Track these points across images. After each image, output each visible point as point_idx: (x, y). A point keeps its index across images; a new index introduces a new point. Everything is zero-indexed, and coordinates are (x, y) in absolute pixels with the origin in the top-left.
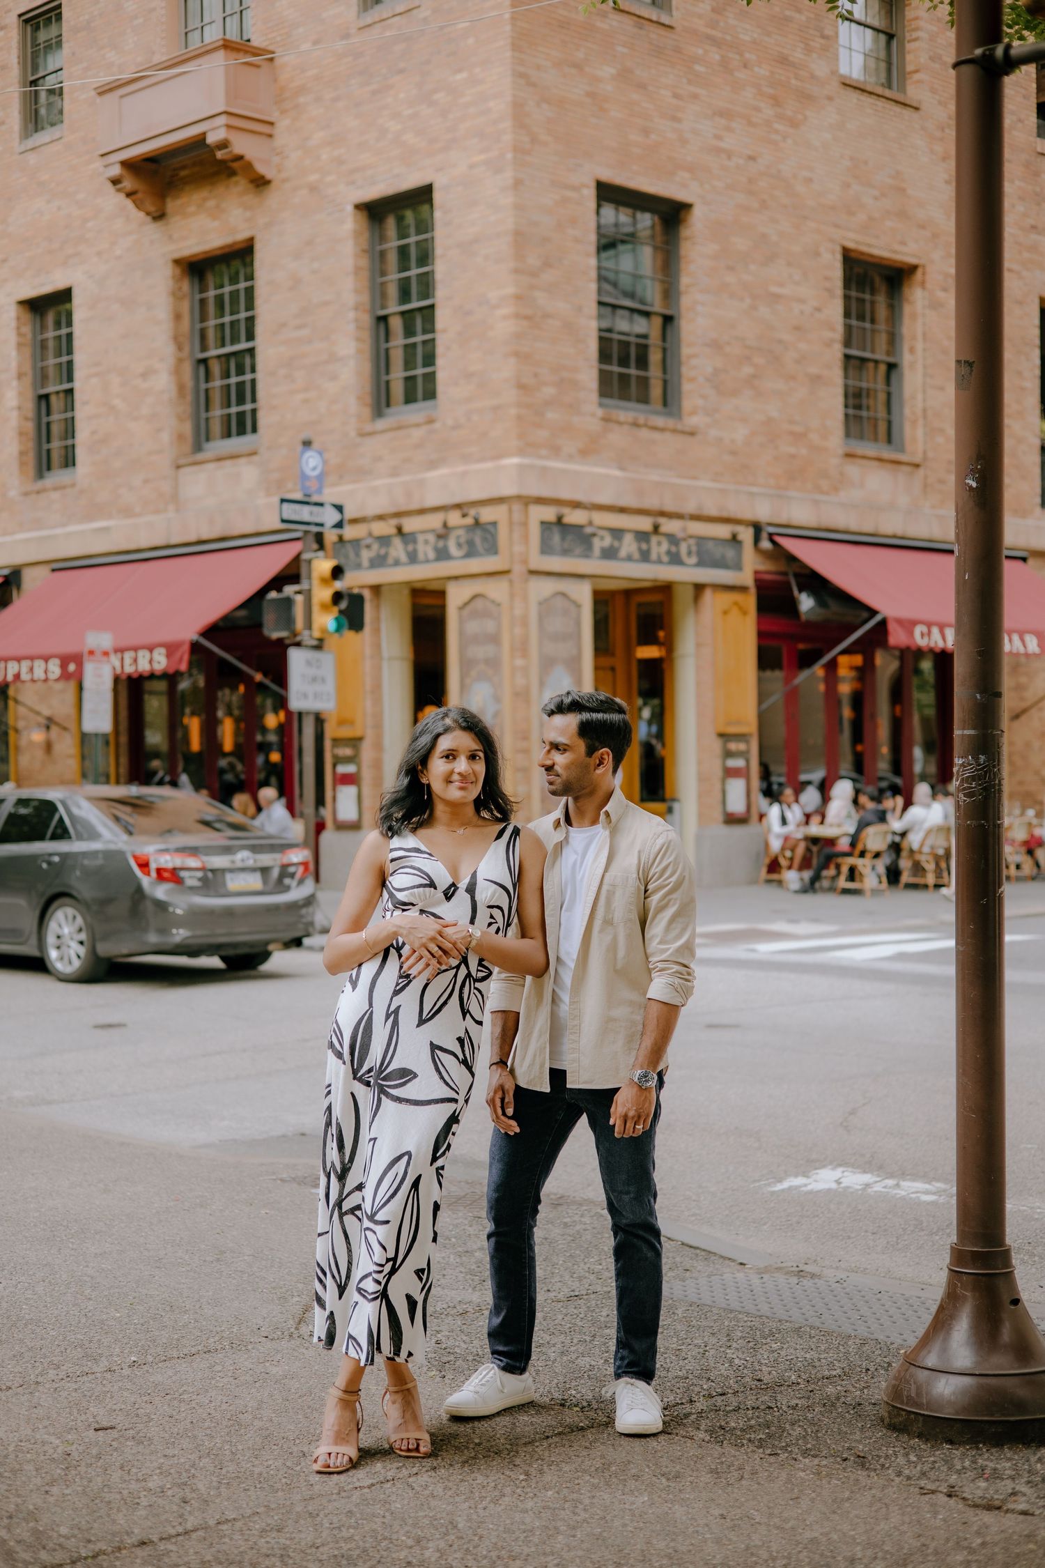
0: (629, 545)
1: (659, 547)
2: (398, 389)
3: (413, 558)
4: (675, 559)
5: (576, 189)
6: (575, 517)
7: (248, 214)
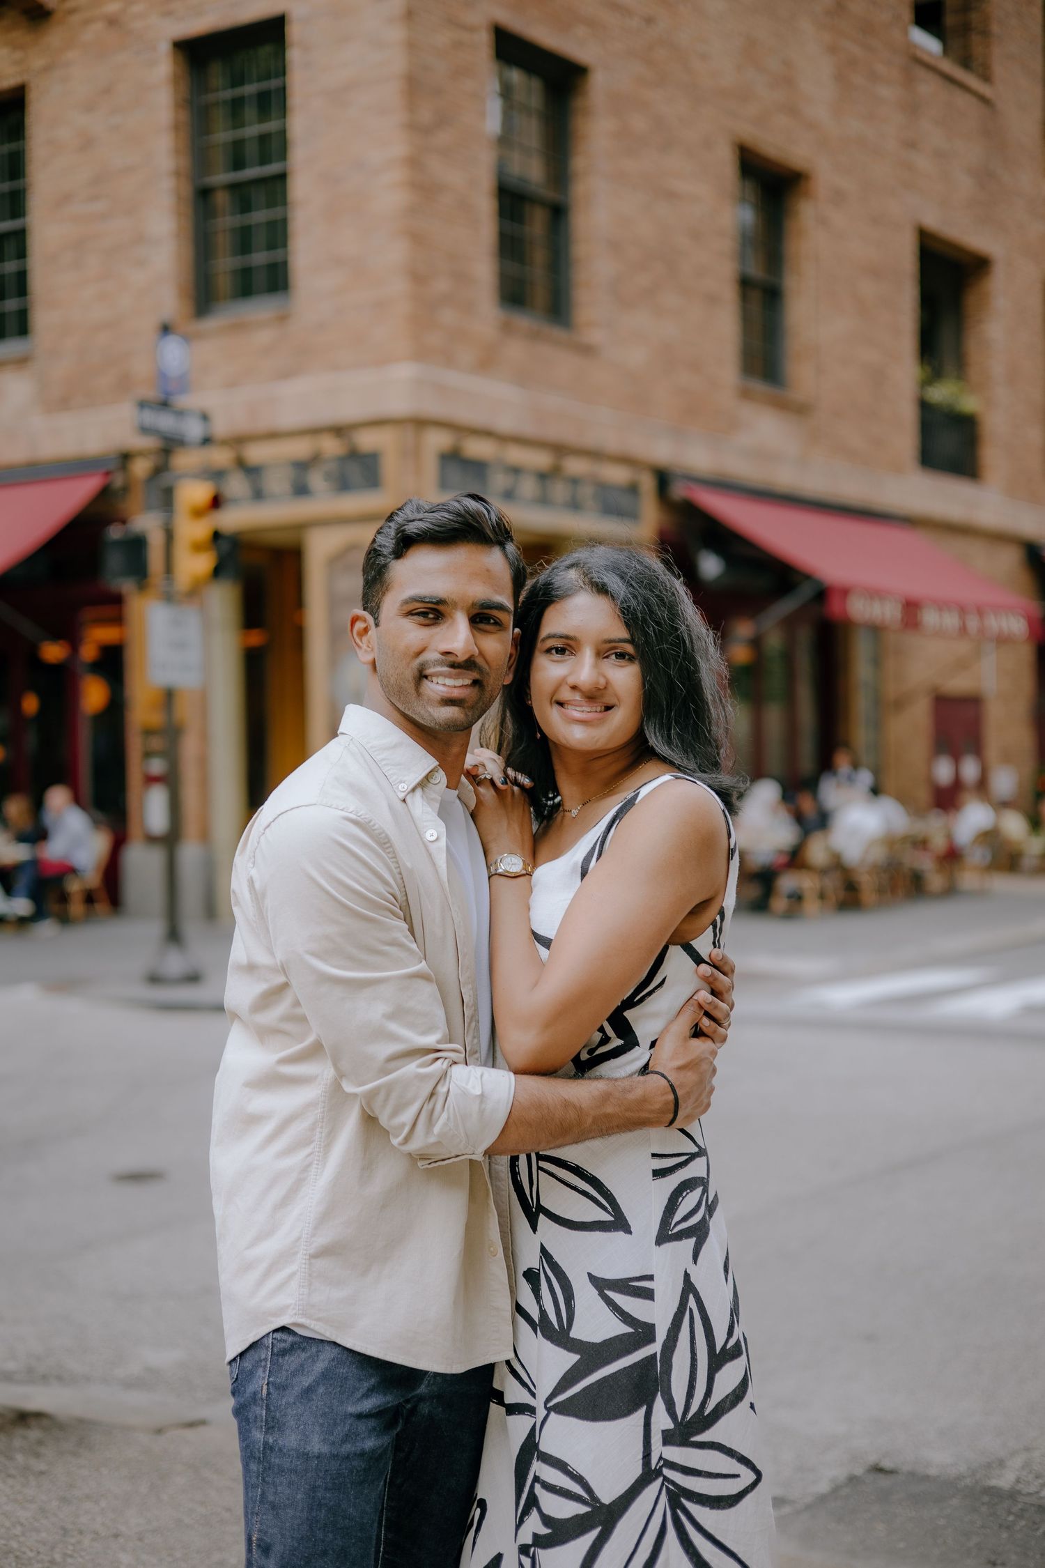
0: (528, 487)
1: (559, 491)
2: (224, 282)
3: (258, 495)
4: (574, 505)
5: (471, 29)
6: (477, 448)
7: (18, 55)
